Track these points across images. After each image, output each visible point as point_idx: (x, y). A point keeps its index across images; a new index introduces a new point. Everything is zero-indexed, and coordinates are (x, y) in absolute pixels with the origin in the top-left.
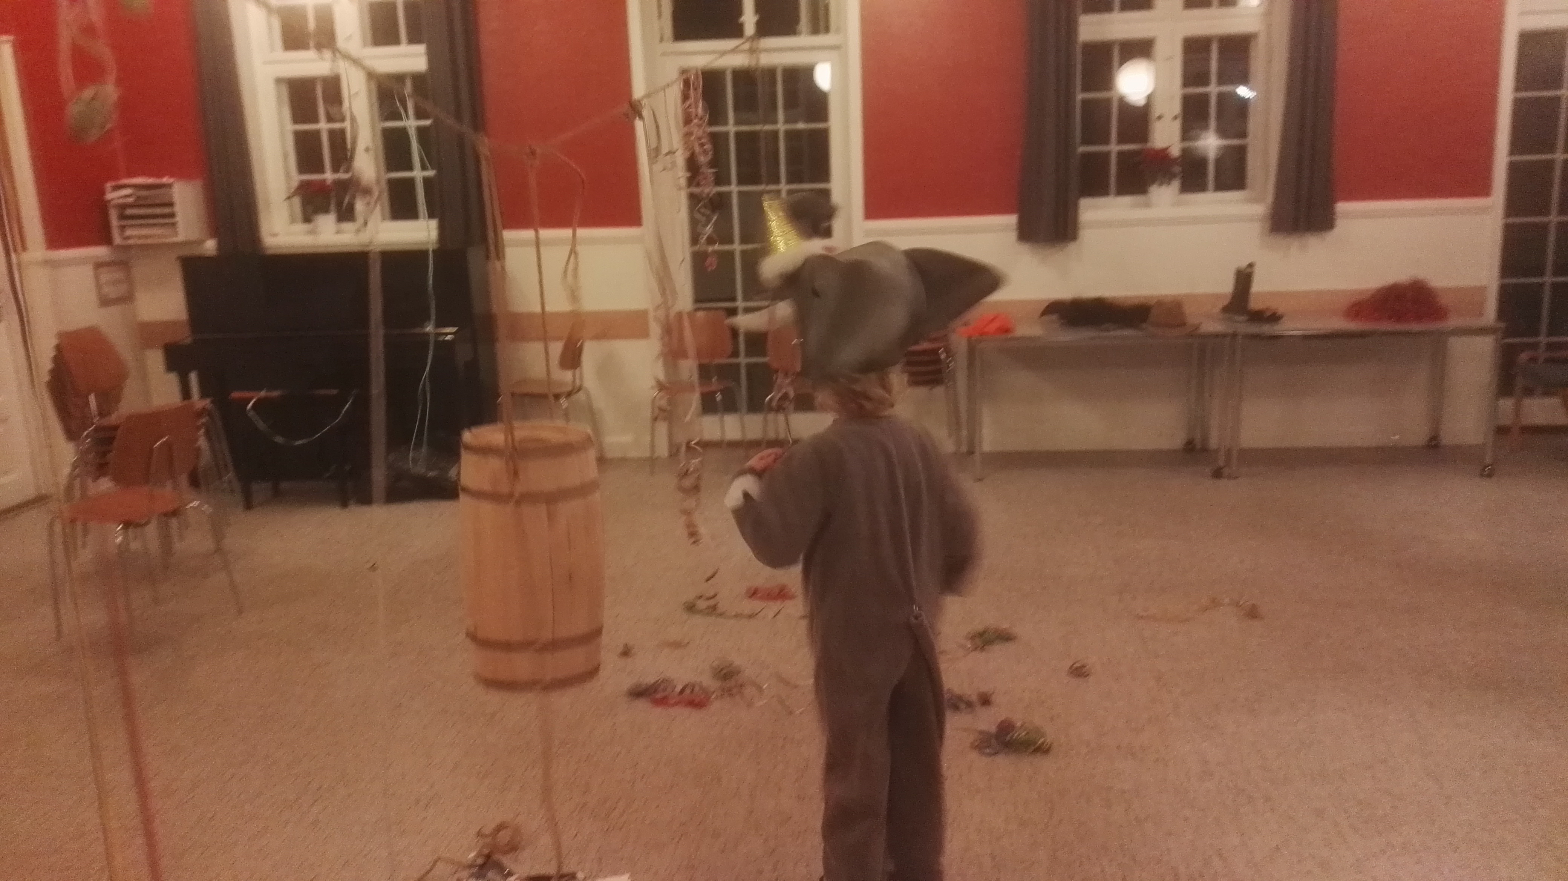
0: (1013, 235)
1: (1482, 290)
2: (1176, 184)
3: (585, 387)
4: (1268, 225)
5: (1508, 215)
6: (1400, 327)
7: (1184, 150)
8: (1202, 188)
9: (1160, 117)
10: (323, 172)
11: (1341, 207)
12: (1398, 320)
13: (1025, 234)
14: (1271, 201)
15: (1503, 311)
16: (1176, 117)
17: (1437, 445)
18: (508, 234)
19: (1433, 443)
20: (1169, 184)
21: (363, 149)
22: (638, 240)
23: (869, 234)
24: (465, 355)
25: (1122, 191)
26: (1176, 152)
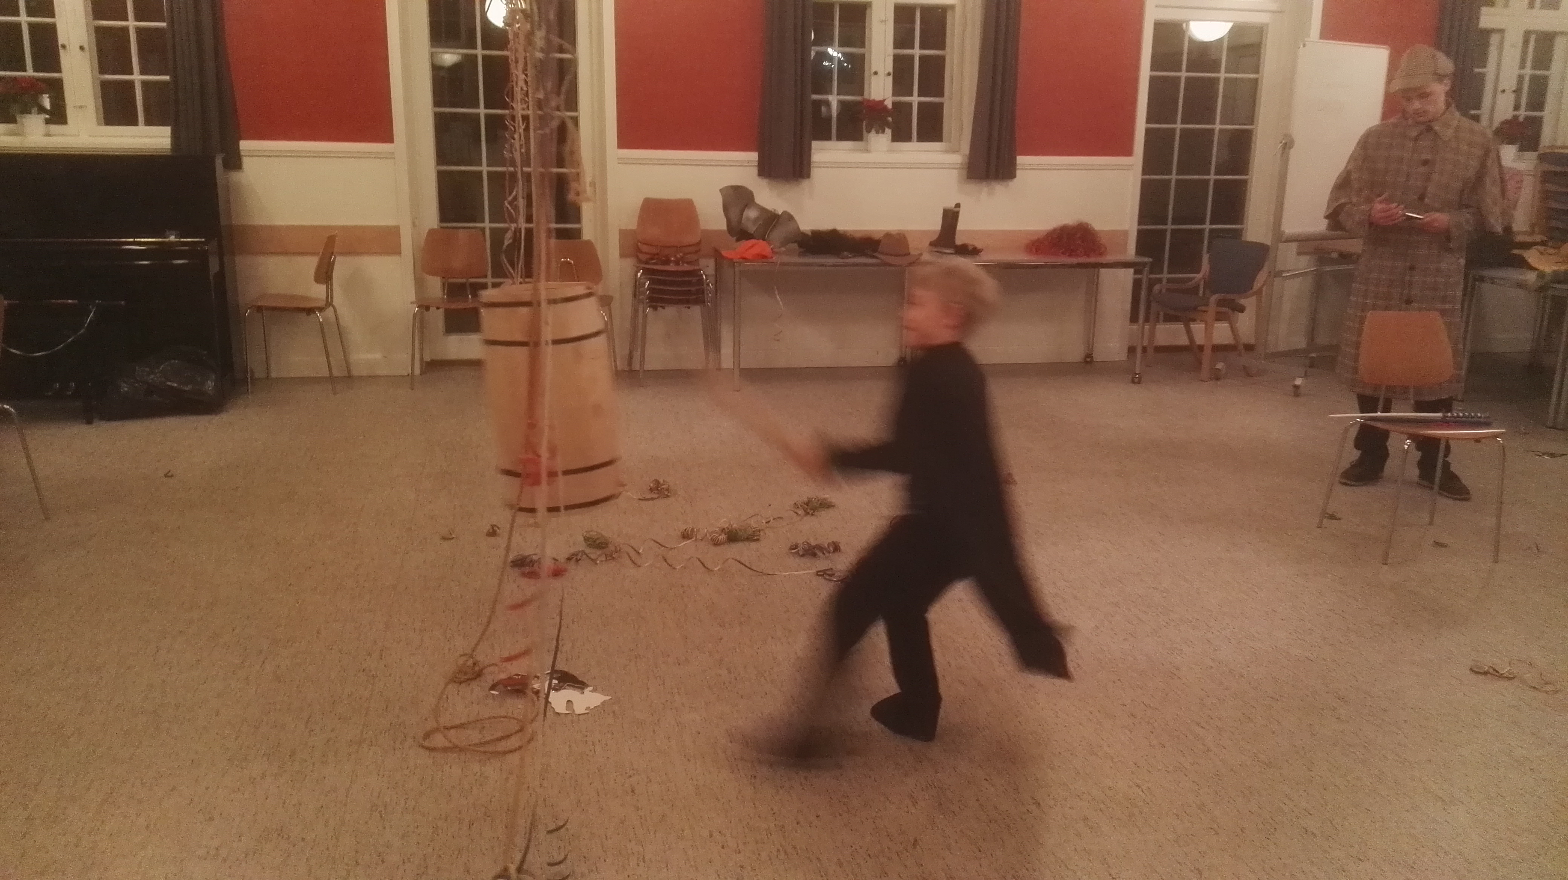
0: (755, 171)
1: (1125, 233)
2: (889, 132)
3: (335, 303)
4: (965, 172)
5: (1144, 172)
6: (1074, 261)
7: (894, 104)
8: (908, 138)
9: (876, 73)
10: (25, 70)
11: (1021, 160)
12: (1070, 256)
13: (766, 170)
14: (967, 152)
15: (1140, 251)
16: (889, 74)
17: (1091, 362)
18: (245, 145)
19: (1088, 360)
20: (883, 132)
21: (78, 47)
22: (391, 156)
23: (622, 161)
24: (214, 266)
25: (841, 137)
26: (889, 104)
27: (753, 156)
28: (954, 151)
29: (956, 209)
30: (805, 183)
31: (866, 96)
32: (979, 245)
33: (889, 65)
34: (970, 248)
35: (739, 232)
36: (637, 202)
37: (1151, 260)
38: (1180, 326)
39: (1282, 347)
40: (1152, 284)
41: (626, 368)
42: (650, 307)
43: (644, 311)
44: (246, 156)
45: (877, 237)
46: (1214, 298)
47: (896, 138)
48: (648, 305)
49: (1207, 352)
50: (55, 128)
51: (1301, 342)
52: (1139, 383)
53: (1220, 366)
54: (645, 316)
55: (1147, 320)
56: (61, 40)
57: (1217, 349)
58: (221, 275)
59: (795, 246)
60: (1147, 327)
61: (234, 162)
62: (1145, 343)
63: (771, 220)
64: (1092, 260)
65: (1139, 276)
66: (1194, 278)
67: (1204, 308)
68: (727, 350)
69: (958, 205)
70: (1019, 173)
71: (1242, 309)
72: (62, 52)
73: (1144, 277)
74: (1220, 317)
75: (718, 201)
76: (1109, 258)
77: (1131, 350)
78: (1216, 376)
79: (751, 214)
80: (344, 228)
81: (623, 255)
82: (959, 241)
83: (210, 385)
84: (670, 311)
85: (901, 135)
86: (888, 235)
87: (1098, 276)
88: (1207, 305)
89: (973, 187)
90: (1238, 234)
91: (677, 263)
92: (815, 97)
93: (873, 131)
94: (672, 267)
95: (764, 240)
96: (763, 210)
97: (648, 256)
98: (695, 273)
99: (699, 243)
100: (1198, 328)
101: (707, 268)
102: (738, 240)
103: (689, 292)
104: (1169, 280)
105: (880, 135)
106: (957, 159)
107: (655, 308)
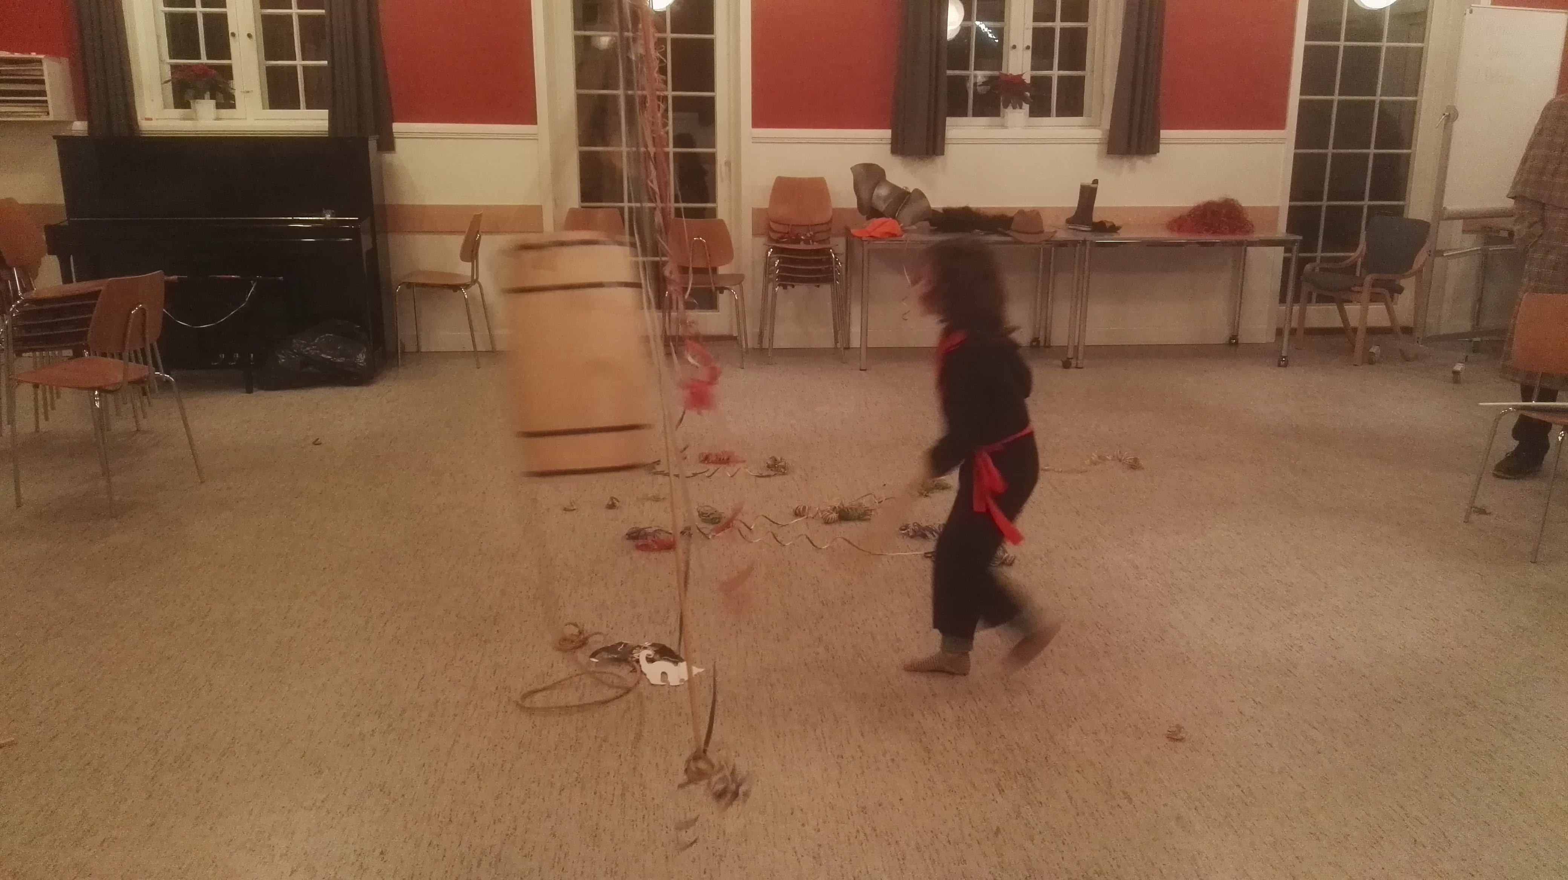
0: (888, 148)
1: (1275, 210)
2: (1026, 107)
3: (479, 280)
4: (1105, 147)
5: (1297, 146)
6: (1218, 238)
7: (1033, 78)
8: (1046, 113)
9: (1014, 47)
10: (198, 57)
11: (1164, 134)
12: (1214, 233)
13: (899, 147)
14: (1109, 128)
15: (1290, 229)
16: (1028, 48)
17: (1237, 343)
18: (397, 127)
19: (1233, 342)
20: (1021, 107)
21: (246, 35)
22: (534, 138)
23: (756, 141)
24: (366, 243)
25: (977, 113)
26: (1027, 79)
27: (887, 133)
28: (1092, 126)
29: (1094, 186)
30: (939, 160)
31: (1004, 71)
32: (1117, 224)
33: (1028, 39)
34: (1108, 225)
35: (869, 210)
36: (769, 181)
37: (1301, 238)
38: (1333, 307)
39: (1444, 331)
40: (1302, 262)
41: (757, 346)
42: (779, 285)
43: (774, 289)
44: (397, 138)
45: (1010, 214)
46: (1369, 278)
47: (1033, 113)
48: (777, 284)
49: (1361, 335)
50: (224, 112)
51: (1465, 325)
52: (1286, 366)
53: (1374, 349)
54: (775, 295)
55: (1296, 300)
56: (231, 29)
57: (1372, 331)
58: (373, 253)
59: (927, 223)
60: (1296, 308)
61: (387, 144)
62: (1294, 324)
63: (902, 197)
64: (1238, 237)
65: (1288, 255)
66: (1349, 257)
67: (1357, 289)
68: (855, 329)
69: (1096, 182)
71: (1400, 290)
72: (231, 39)
73: (1294, 256)
74: (1375, 298)
75: (849, 179)
76: (1257, 235)
77: (1279, 332)
78: (1370, 360)
79: (882, 191)
80: (488, 208)
81: (755, 234)
82: (1096, 218)
83: (361, 358)
84: (801, 289)
85: (1040, 109)
86: (1021, 212)
87: (1245, 254)
88: (1362, 285)
89: (1113, 163)
90: (1399, 211)
91: (807, 242)
92: (950, 72)
93: (1010, 107)
94: (802, 246)
95: (894, 218)
96: (894, 188)
97: (779, 235)
98: (825, 252)
99: (831, 221)
100: (1353, 310)
101: (838, 245)
102: (868, 219)
103: (819, 271)
104: (1323, 259)
105: (1018, 110)
106: (1097, 134)
107: (785, 287)
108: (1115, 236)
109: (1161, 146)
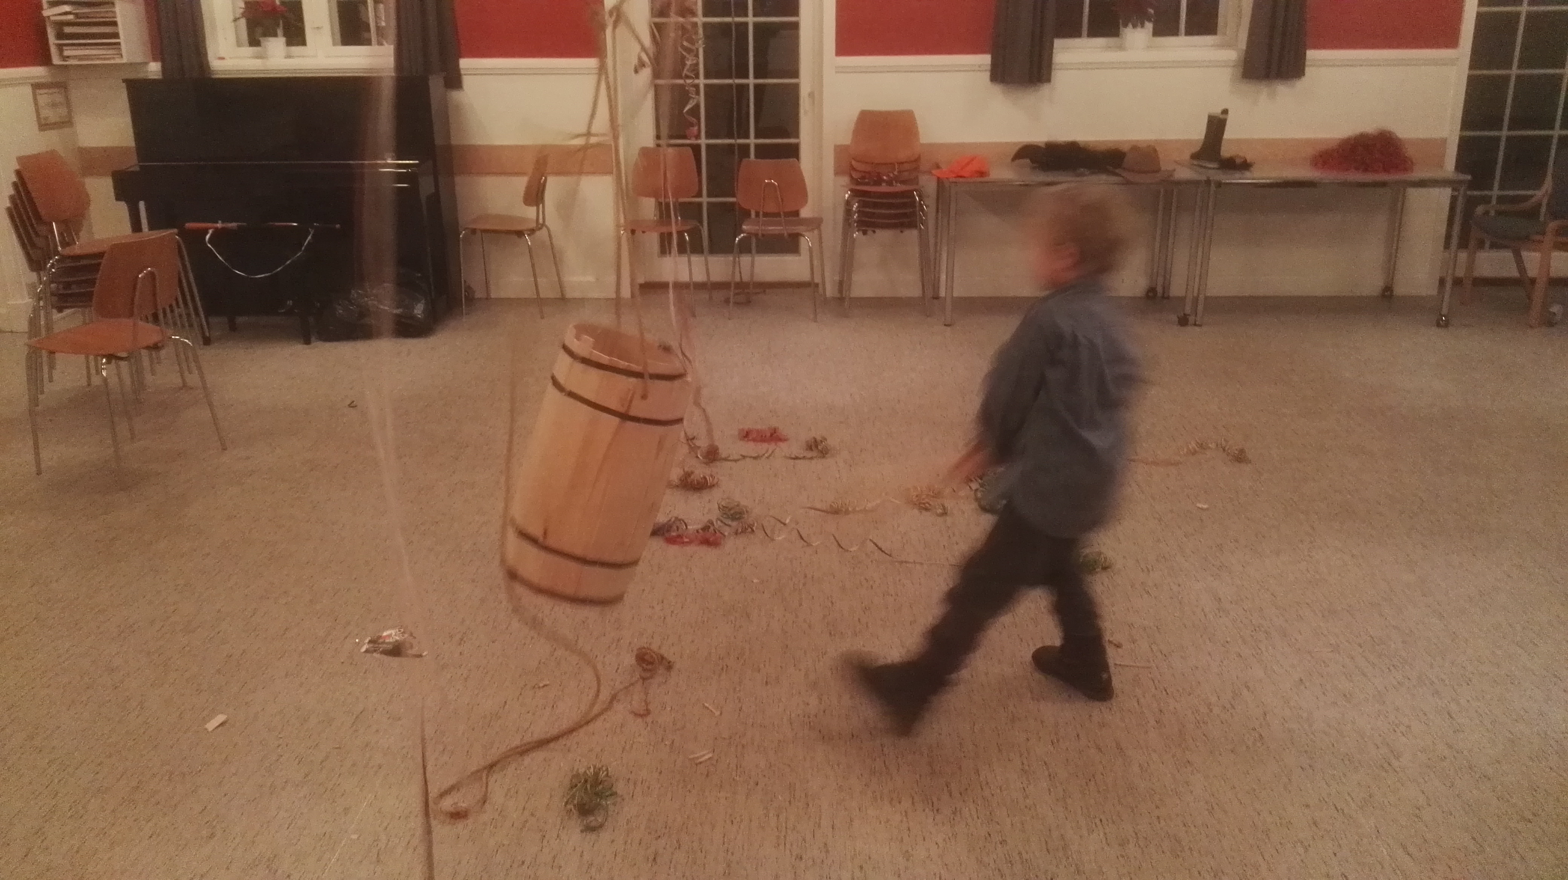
0: (986, 76)
1: (1444, 141)
2: (1149, 26)
3: (547, 223)
4: (1239, 71)
5: (1475, 63)
6: (1369, 177)
11: (1312, 54)
12: (1366, 170)
13: (999, 74)
14: (1244, 48)
15: (1460, 167)
18: (465, 63)
19: (1387, 294)
20: (1143, 26)
23: (840, 70)
25: (1093, 34)
27: (986, 59)
28: (1226, 46)
29: (1221, 117)
30: (1045, 89)
32: (1250, 160)
34: (1238, 162)
36: (855, 115)
37: (1469, 177)
38: (1508, 255)
40: (1473, 203)
41: (838, 295)
42: (858, 231)
43: (854, 236)
44: (465, 75)
45: (1125, 148)
46: (1554, 225)
47: (1157, 33)
48: (857, 229)
49: (1541, 286)
50: (296, 50)
52: (1447, 325)
53: (1556, 307)
54: (855, 241)
57: (1555, 282)
60: (1463, 256)
61: (454, 81)
62: (1460, 274)
64: (1396, 176)
65: (1454, 196)
66: (1531, 196)
67: (1538, 237)
68: (944, 277)
69: (1225, 112)
70: (1308, 70)
76: (1420, 175)
77: (1441, 283)
80: (553, 147)
81: (836, 172)
82: (1224, 153)
83: (419, 310)
85: (1166, 27)
86: (1135, 148)
87: (1404, 196)
88: (1544, 232)
89: (1249, 88)
91: (889, 183)
93: (1130, 25)
94: (884, 188)
97: (859, 175)
98: (909, 194)
99: (919, 158)
100: (1532, 258)
101: (928, 184)
103: (902, 216)
104: (1501, 200)
105: (1139, 29)
106: (1232, 55)
107: (864, 232)
108: (1247, 174)
109: (1307, 70)
